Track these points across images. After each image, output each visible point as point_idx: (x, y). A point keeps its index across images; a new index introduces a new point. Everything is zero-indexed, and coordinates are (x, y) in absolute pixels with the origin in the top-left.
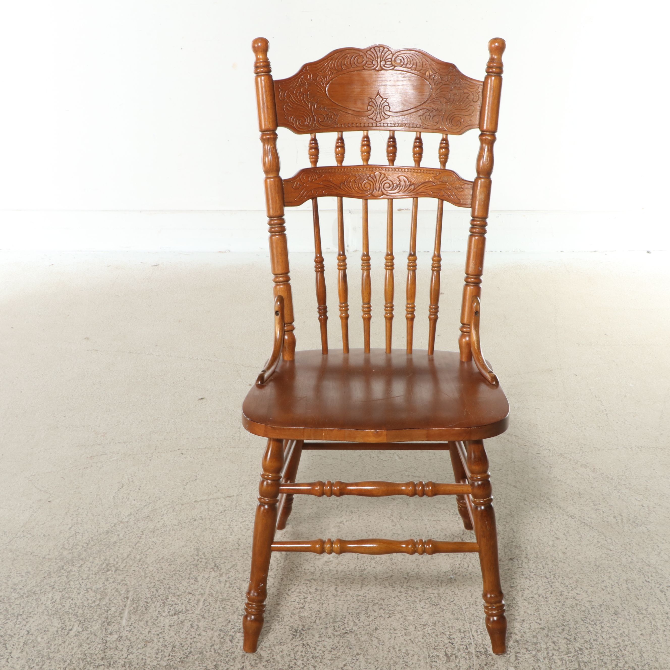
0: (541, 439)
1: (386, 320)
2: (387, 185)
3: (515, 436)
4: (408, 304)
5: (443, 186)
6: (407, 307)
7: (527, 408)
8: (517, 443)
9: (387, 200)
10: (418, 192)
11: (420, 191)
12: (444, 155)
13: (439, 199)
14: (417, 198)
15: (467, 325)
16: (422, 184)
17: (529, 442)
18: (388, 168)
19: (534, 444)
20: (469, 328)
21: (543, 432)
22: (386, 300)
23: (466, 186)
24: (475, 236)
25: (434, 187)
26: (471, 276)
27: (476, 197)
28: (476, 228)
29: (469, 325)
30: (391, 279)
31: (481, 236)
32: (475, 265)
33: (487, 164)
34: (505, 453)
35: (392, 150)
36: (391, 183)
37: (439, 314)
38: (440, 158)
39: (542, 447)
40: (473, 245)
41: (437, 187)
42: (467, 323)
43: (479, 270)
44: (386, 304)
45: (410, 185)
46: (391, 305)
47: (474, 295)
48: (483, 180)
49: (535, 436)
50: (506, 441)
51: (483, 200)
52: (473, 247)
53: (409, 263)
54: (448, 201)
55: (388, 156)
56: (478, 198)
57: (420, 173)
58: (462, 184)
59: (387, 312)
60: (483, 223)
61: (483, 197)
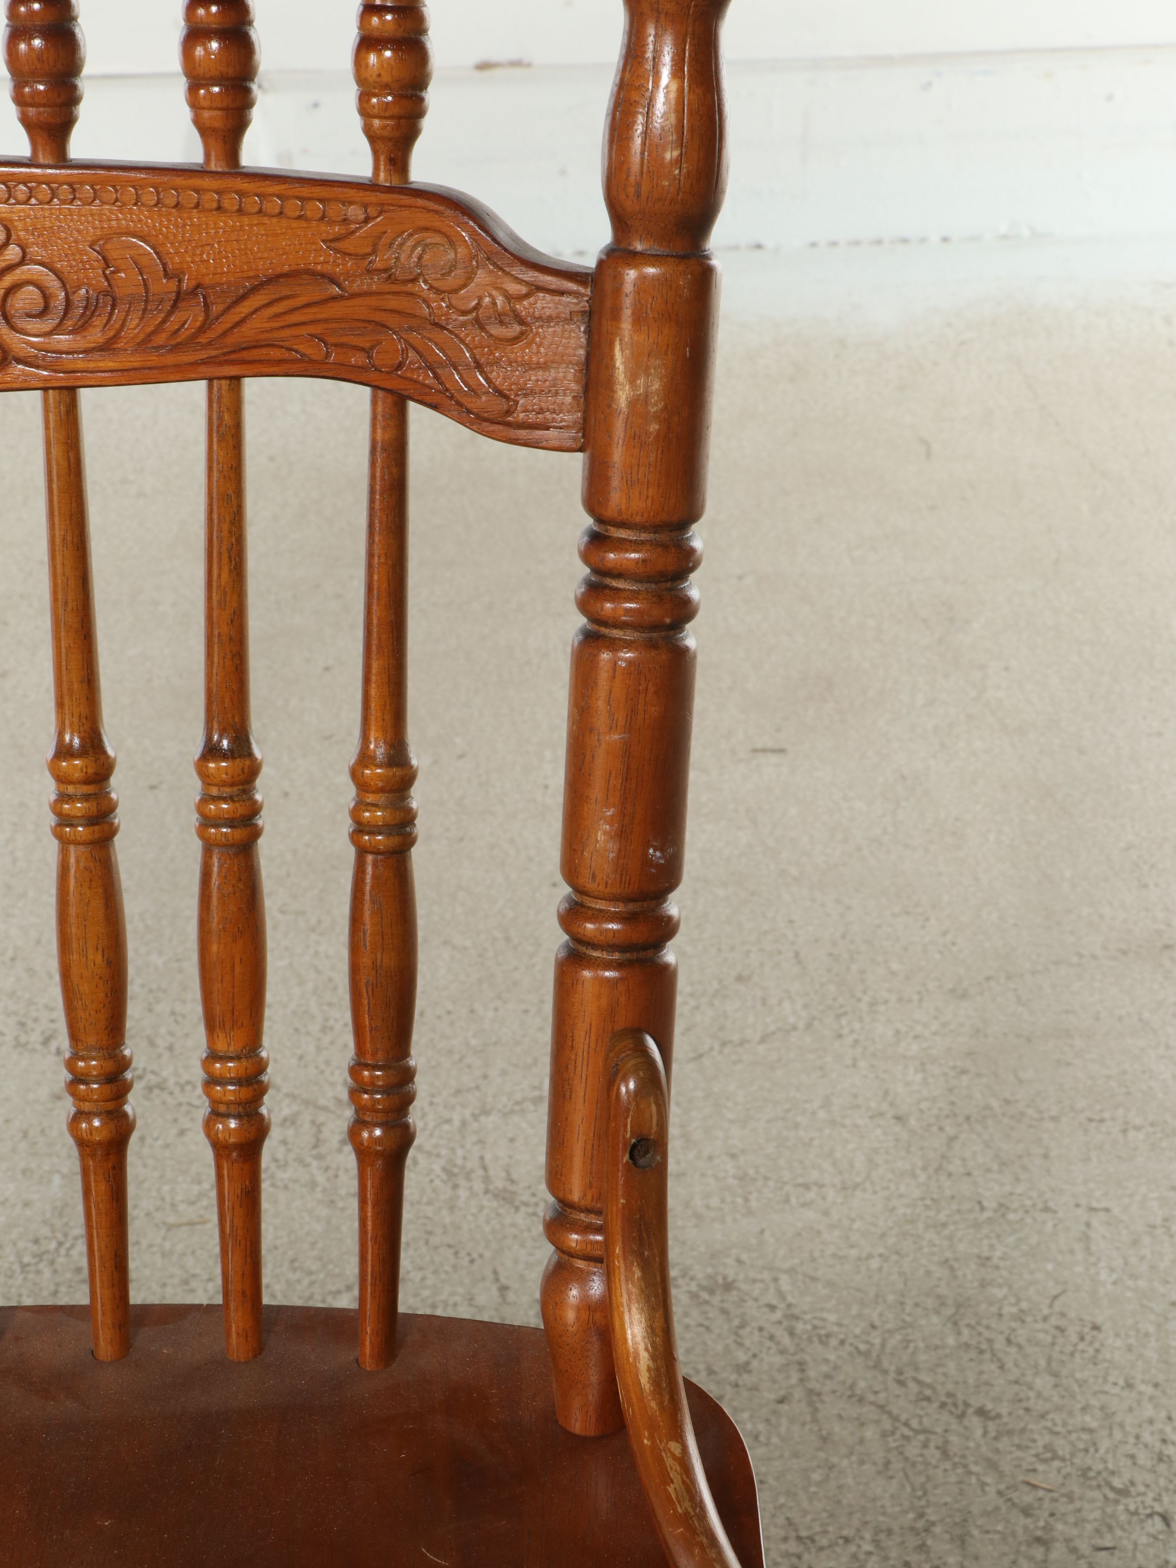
0: (1118, 1435)
1: (83, 1157)
2: (28, 297)
3: (981, 1412)
4: (213, 1056)
5: (393, 303)
6: (212, 1081)
7: (1046, 1209)
8: (992, 1465)
9: (38, 394)
10: (232, 340)
11: (248, 331)
12: (386, 88)
13: (375, 388)
14: (236, 381)
15: (588, 1211)
16: (254, 289)
17: (1055, 1457)
18: (25, 180)
19: (1084, 1473)
20: (598, 1230)
21: (1129, 1386)
22: (74, 1036)
23: (544, 304)
24: (613, 645)
25: (337, 310)
26: (600, 905)
27: (609, 385)
28: (616, 594)
29: (599, 1213)
30: (98, 903)
31: (651, 645)
32: (622, 834)
33: (678, 161)
34: (922, 1548)
35: (40, 55)
36: (52, 282)
37: (416, 1116)
38: (365, 111)
39: (1124, 1493)
40: (600, 704)
41: (359, 308)
42: (587, 1202)
43: (647, 862)
44: (76, 1056)
45: (179, 297)
46: (109, 1066)
47: (621, 1023)
48: (651, 270)
49: (1084, 1409)
50: (933, 1454)
51: (655, 406)
52: (601, 720)
53: (207, 799)
54: (434, 407)
55: (19, 100)
56: (623, 395)
57: (240, 211)
58: (514, 288)
59: (87, 1107)
60: (667, 562)
61: (656, 386)
